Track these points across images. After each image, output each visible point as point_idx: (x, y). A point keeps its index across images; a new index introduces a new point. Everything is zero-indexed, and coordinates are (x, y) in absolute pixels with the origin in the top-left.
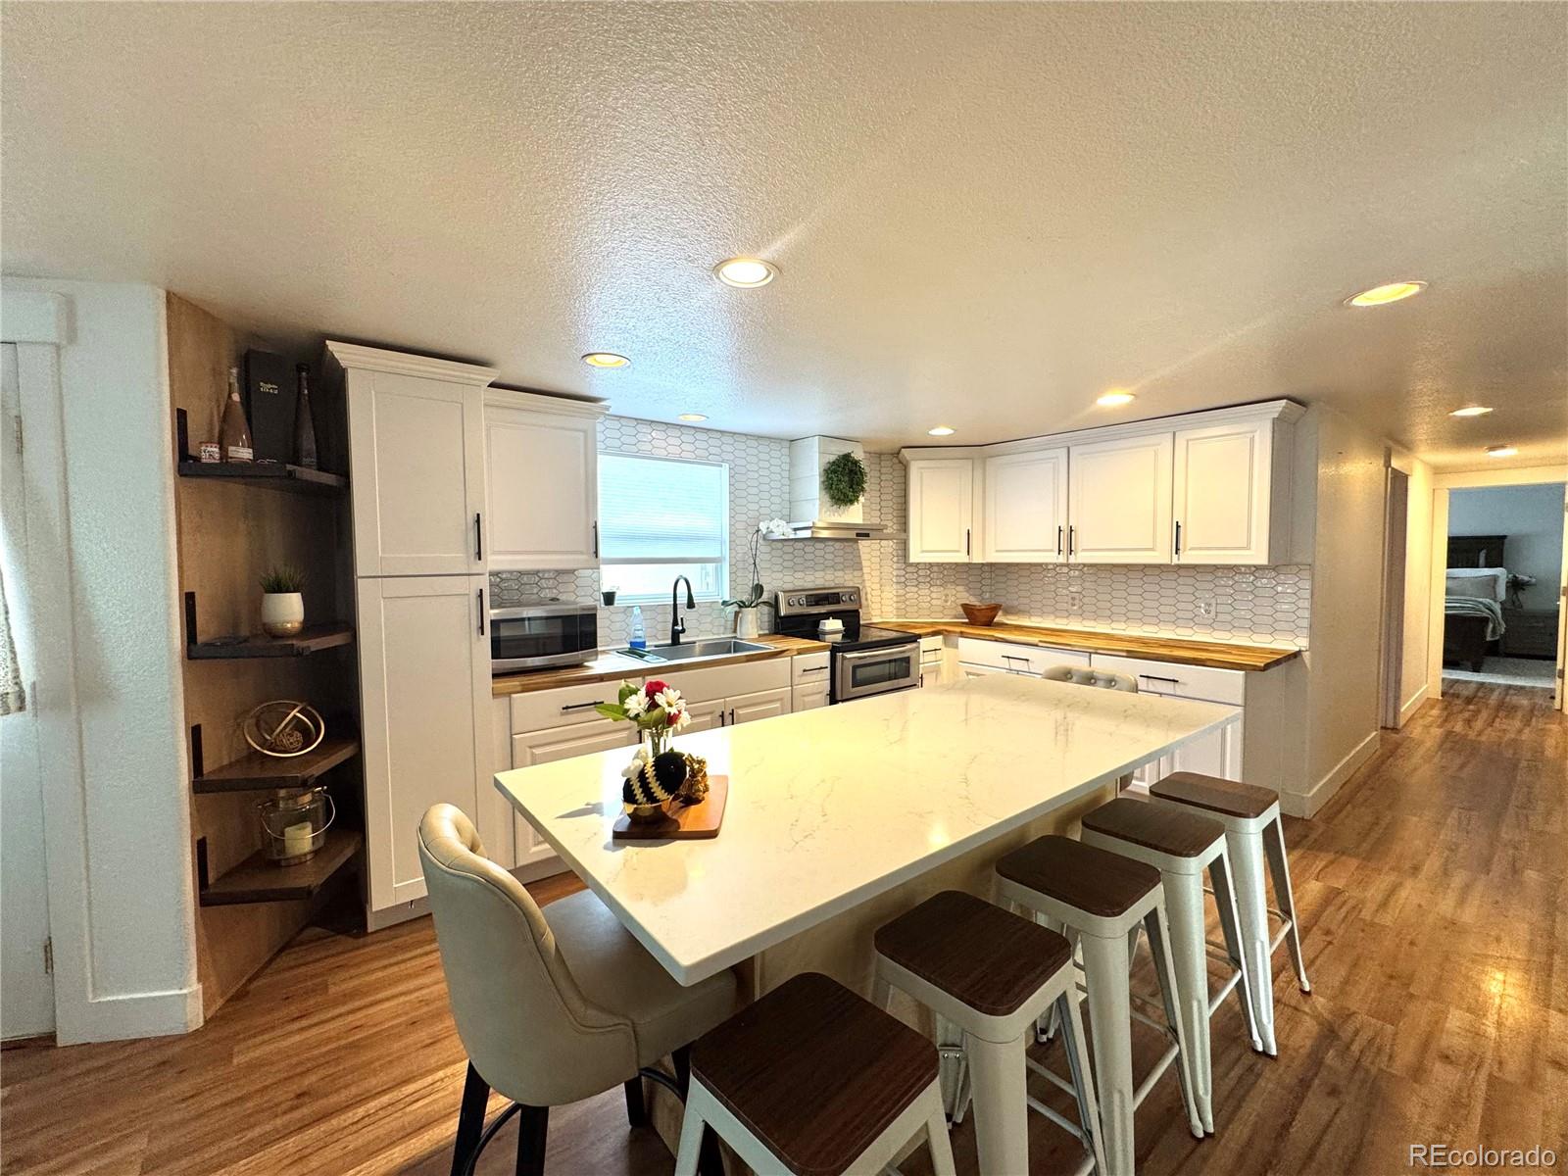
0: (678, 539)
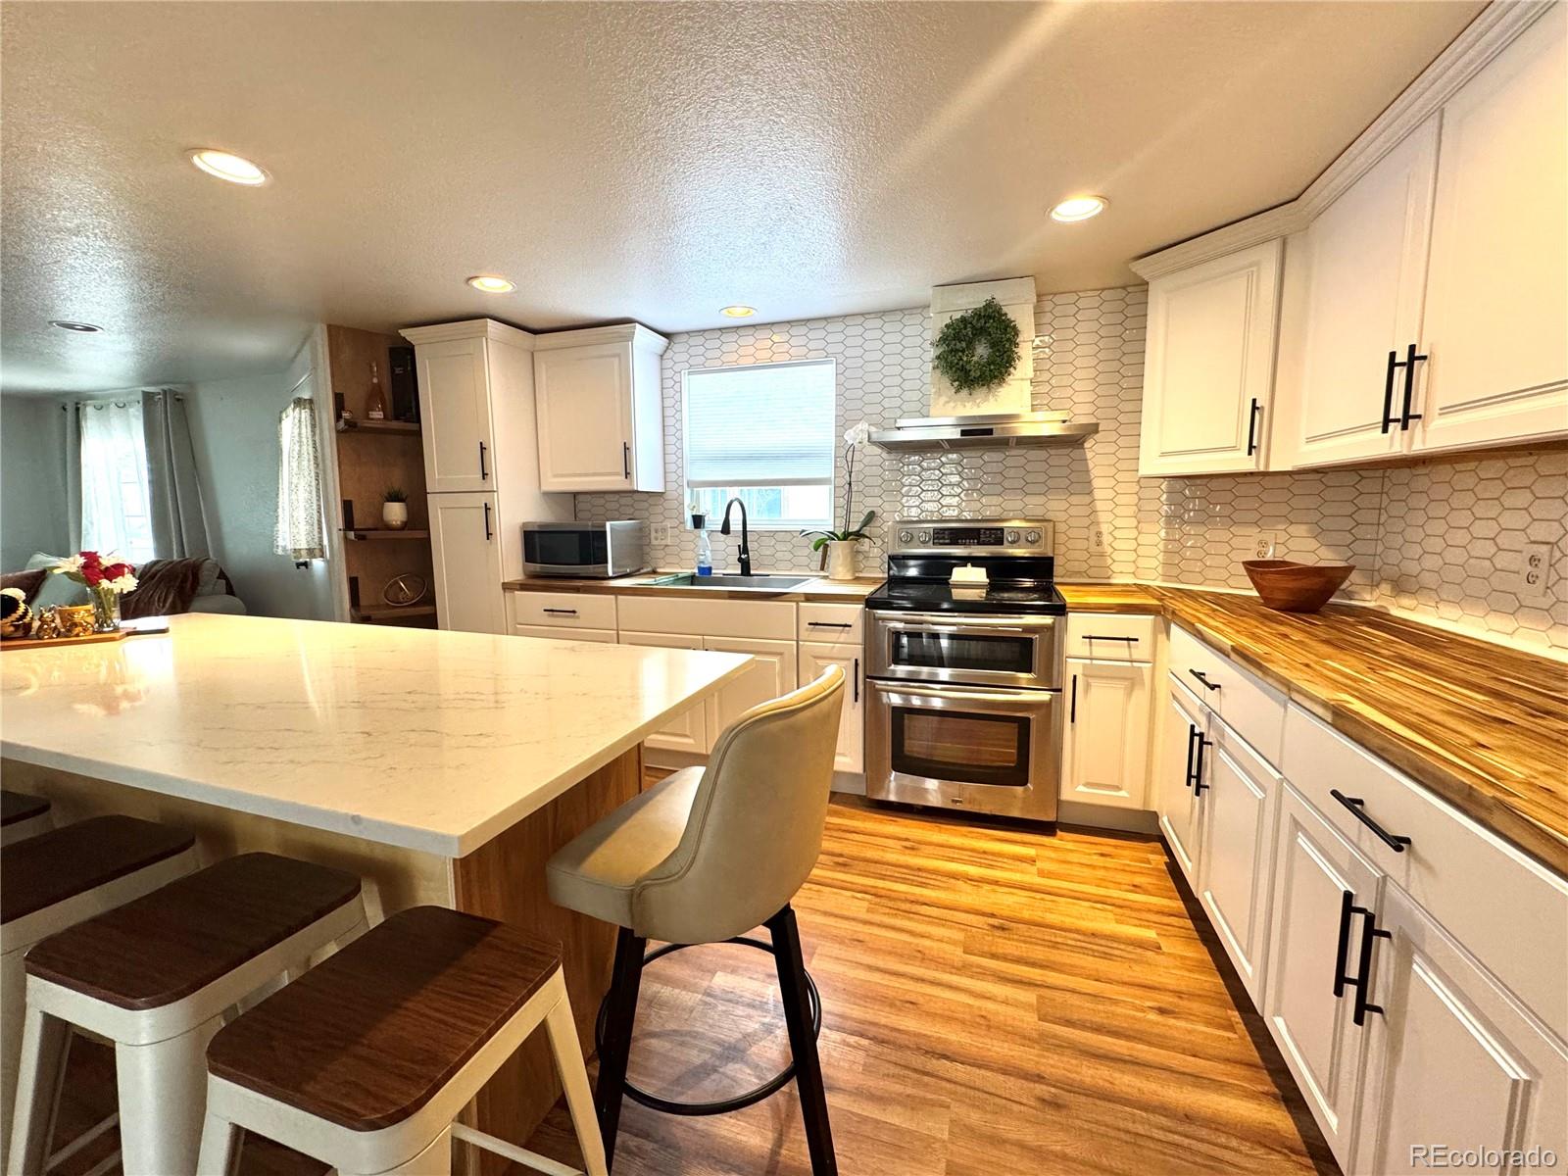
0: (777, 457)
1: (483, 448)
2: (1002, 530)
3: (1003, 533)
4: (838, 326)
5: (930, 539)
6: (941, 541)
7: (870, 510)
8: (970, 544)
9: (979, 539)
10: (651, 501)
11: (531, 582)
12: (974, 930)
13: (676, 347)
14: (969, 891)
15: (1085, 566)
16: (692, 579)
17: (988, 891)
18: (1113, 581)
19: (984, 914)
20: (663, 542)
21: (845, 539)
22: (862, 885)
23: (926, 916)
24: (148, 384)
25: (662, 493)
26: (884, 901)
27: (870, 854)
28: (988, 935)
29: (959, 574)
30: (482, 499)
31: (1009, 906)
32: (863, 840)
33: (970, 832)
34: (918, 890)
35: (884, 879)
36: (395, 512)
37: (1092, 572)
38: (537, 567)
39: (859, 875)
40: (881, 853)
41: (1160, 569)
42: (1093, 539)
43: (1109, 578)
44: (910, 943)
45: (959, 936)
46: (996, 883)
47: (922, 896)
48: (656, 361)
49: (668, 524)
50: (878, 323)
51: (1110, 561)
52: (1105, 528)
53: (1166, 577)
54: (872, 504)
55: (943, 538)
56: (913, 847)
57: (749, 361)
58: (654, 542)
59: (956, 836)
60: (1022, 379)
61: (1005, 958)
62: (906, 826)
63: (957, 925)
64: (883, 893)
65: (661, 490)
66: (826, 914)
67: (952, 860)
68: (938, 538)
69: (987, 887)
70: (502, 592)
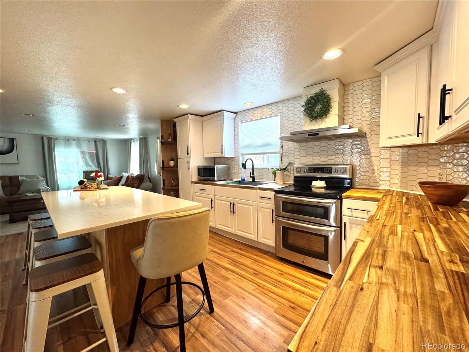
1: (187, 147)
2: (332, 168)
3: (332, 169)
4: (280, 104)
5: (306, 171)
6: (310, 172)
7: (290, 161)
8: (320, 173)
9: (323, 171)
10: (232, 159)
11: (199, 181)
12: (283, 305)
13: (238, 116)
14: (291, 293)
15: (368, 182)
16: (239, 182)
17: (298, 295)
18: (379, 188)
19: (290, 302)
20: (234, 171)
21: (280, 171)
22: (257, 282)
23: (270, 297)
24: (140, 136)
25: (234, 158)
26: (260, 289)
27: (267, 273)
28: (286, 309)
29: (315, 183)
30: (187, 160)
31: (302, 301)
32: (268, 268)
33: (306, 274)
34: (273, 288)
35: (265, 282)
36: (172, 163)
37: (371, 184)
38: (200, 178)
39: (258, 278)
40: (270, 273)
41: (399, 184)
42: (371, 171)
43: (378, 187)
44: (259, 304)
45: (276, 306)
46: (303, 293)
47: (273, 290)
48: (233, 120)
49: (236, 166)
50: (292, 101)
51: (378, 180)
52: (376, 168)
53: (402, 187)
54: (291, 159)
55: (311, 171)
56: (282, 273)
57: (256, 118)
58: (232, 171)
59: (299, 273)
60: (334, 115)
61: (287, 318)
62: (285, 267)
63: (278, 302)
64: (262, 285)
65: (234, 156)
66: (240, 287)
67: (293, 281)
68: (309, 171)
69: (298, 293)
70: (191, 184)
